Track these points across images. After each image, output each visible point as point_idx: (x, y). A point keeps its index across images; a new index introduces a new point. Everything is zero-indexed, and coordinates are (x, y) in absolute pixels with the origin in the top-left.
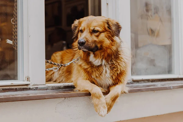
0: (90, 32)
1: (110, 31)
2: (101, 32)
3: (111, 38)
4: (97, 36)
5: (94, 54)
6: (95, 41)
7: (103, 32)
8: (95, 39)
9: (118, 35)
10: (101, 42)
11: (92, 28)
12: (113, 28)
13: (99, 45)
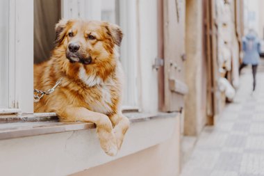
3: (110, 49)
4: (93, 44)
7: (100, 40)
11: (87, 32)
13: (93, 57)
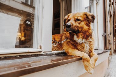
0: (75, 20)
1: (88, 19)
2: (82, 21)
4: (79, 23)
5: (77, 35)
6: (78, 26)
7: (83, 21)
8: (78, 25)
9: (93, 22)
10: (82, 28)
11: (76, 18)
12: (90, 18)
13: (80, 30)
